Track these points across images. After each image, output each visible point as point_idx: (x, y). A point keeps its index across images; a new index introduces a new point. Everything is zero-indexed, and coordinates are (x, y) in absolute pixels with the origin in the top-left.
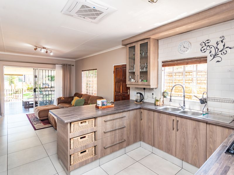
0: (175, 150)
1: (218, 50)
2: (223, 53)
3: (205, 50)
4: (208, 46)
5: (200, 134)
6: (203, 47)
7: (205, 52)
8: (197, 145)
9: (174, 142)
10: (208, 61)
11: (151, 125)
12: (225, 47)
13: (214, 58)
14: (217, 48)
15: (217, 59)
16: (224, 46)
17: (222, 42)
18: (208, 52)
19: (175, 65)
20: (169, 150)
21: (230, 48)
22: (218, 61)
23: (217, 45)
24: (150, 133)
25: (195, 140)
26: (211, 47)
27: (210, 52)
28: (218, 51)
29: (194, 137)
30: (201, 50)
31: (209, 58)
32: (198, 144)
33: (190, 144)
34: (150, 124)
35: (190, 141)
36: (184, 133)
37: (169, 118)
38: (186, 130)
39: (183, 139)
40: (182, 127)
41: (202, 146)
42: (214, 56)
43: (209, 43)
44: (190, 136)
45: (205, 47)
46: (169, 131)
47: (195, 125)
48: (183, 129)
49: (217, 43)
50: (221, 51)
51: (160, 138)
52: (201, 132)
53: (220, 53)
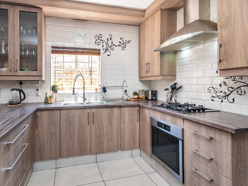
0: (90, 147)
1: (108, 45)
2: (111, 49)
3: (99, 43)
4: (101, 40)
5: (113, 119)
6: (97, 40)
7: (99, 45)
8: (111, 131)
9: (89, 138)
10: (101, 54)
11: (56, 130)
12: (113, 45)
13: (105, 52)
14: (108, 44)
15: (108, 53)
16: (112, 43)
17: (111, 39)
18: (101, 45)
19: (69, 54)
20: (83, 151)
21: (116, 46)
22: (108, 55)
23: (108, 41)
24: (54, 141)
25: (110, 126)
26: (103, 41)
27: (103, 46)
28: (109, 47)
29: (109, 124)
30: (96, 43)
31: (102, 52)
32: (112, 129)
33: (105, 132)
34: (54, 129)
35: (105, 129)
36: (99, 124)
37: (82, 113)
38: (101, 120)
39: (99, 130)
40: (97, 118)
41: (115, 129)
42: (106, 51)
43: (101, 37)
44: (105, 124)
45: (98, 41)
46: (83, 127)
47: (109, 112)
48: (99, 120)
49: (107, 39)
50: (110, 47)
51: (71, 142)
52: (114, 117)
53: (109, 48)
